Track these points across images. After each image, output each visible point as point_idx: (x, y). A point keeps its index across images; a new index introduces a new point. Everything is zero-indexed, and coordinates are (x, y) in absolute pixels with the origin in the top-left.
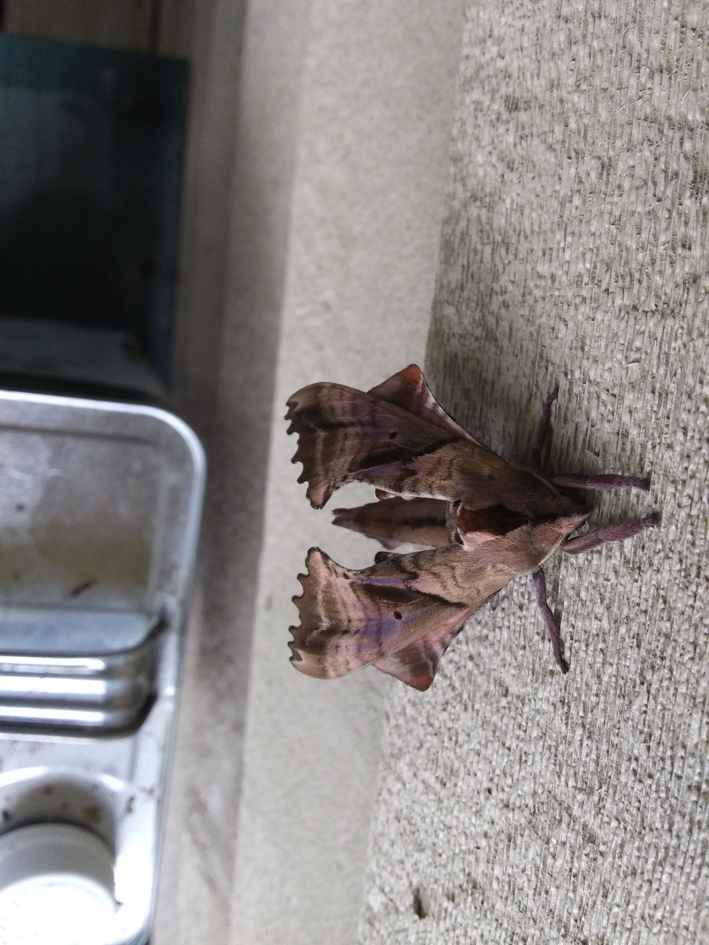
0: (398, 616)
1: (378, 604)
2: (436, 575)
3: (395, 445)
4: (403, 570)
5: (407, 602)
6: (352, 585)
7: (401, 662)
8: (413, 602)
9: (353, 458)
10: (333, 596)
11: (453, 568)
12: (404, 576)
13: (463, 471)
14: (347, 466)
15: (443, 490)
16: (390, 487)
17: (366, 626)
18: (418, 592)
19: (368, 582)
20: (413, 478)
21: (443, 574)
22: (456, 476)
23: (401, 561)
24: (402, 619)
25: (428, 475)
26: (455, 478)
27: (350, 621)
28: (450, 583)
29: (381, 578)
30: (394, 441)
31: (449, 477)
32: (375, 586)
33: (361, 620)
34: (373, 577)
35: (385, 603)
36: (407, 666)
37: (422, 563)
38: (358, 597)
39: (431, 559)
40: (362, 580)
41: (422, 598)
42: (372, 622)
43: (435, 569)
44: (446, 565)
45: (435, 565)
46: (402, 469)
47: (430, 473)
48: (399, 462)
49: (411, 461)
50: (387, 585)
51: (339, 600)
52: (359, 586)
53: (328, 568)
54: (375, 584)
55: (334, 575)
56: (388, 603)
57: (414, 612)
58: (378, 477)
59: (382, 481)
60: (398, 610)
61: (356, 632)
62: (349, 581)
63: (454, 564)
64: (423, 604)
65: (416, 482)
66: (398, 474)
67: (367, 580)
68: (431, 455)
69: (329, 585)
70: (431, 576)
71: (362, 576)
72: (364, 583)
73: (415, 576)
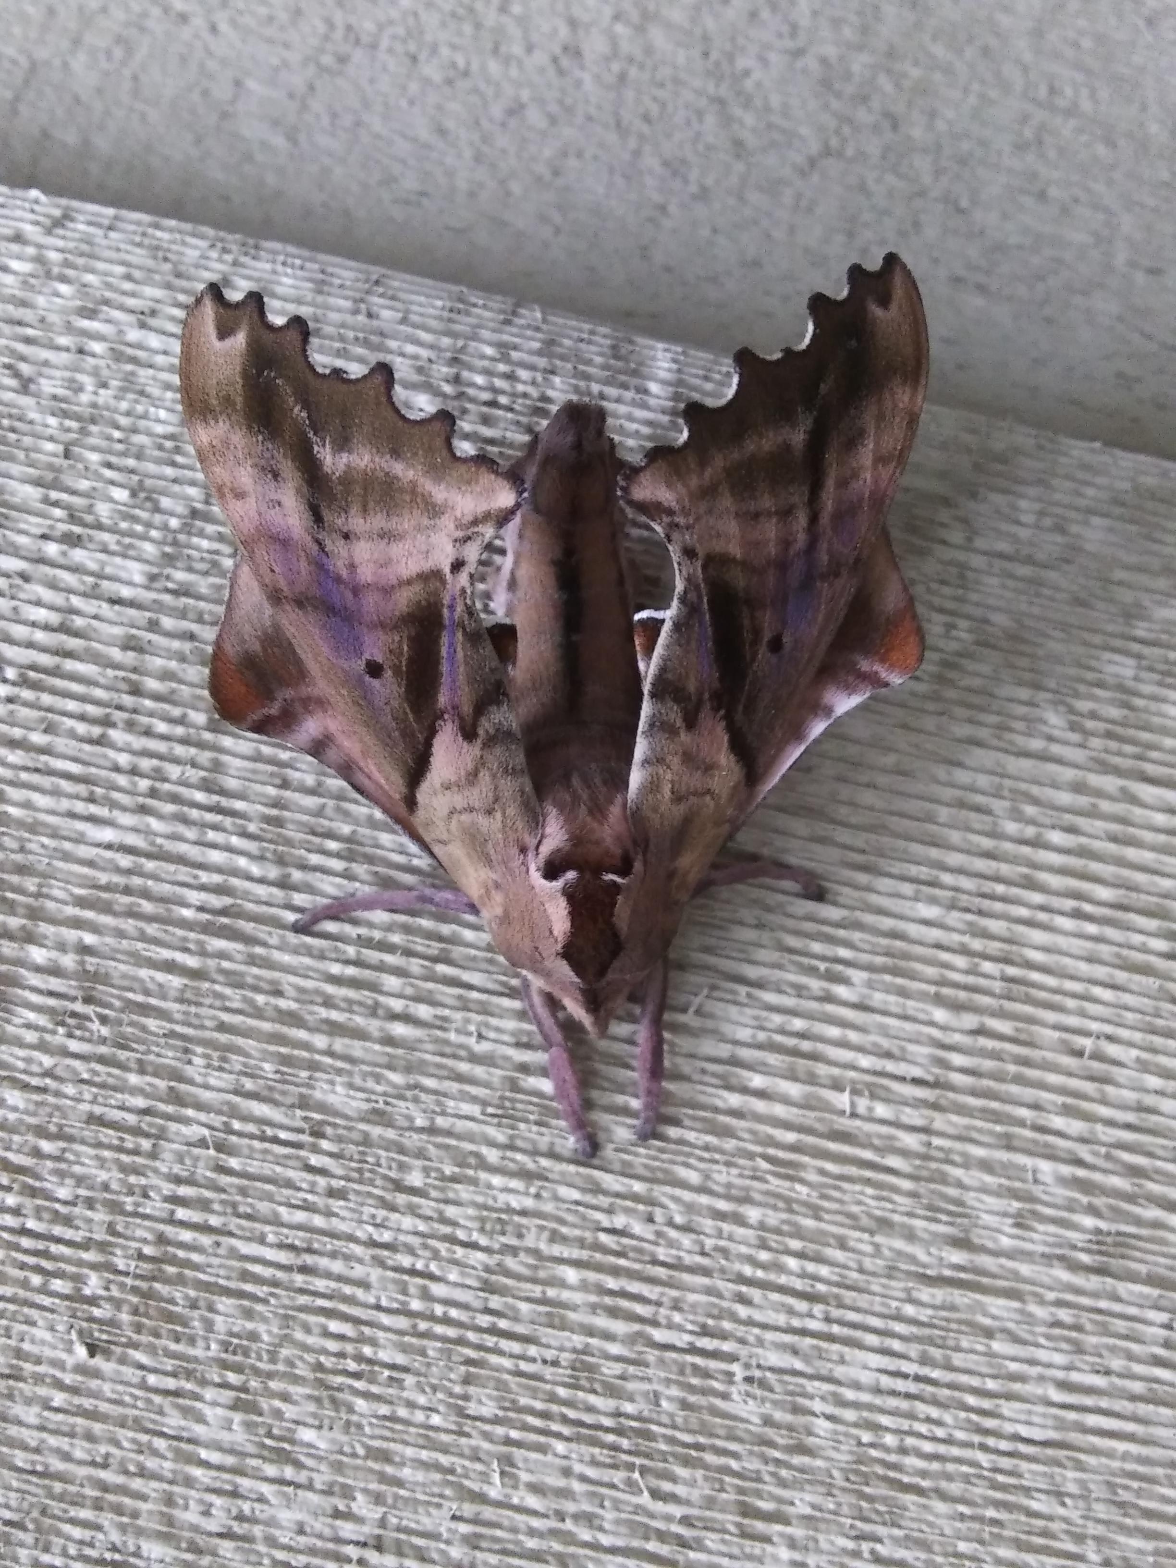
0: (374, 669)
1: (395, 627)
2: (473, 776)
3: (753, 660)
4: (480, 709)
5: (408, 700)
6: (437, 574)
7: (265, 633)
8: (411, 716)
9: (734, 560)
10: (406, 511)
11: (489, 812)
12: (467, 709)
13: (687, 820)
14: (718, 546)
15: (652, 787)
16: (663, 670)
17: (338, 579)
18: (432, 732)
19: (447, 622)
20: (679, 723)
21: (476, 791)
22: (679, 811)
23: (499, 703)
24: (367, 678)
25: (685, 753)
26: (675, 808)
27: (346, 536)
28: (458, 800)
29: (460, 654)
30: (763, 651)
31: (678, 798)
32: (439, 637)
33: (352, 567)
34: (459, 635)
35: (400, 648)
36: (257, 647)
37: (498, 750)
38: (409, 582)
39: (506, 771)
40: (452, 608)
41: (421, 737)
42: (349, 595)
43: (485, 777)
44: (496, 800)
45: (494, 776)
46: (700, 694)
47: (688, 758)
48: (716, 685)
49: (716, 710)
50: (445, 668)
51: (394, 524)
52: (436, 594)
53: (475, 522)
54: (445, 640)
55: (460, 534)
56: (401, 653)
57: (388, 709)
58: (688, 642)
59: (678, 651)
60: (388, 674)
61: (319, 543)
62: (447, 570)
63: (498, 815)
64: (406, 734)
65: (670, 730)
66: (692, 686)
67: (452, 618)
68: (726, 744)
69: (434, 510)
70: (470, 766)
71: (459, 608)
72: (445, 612)
73: (468, 734)
